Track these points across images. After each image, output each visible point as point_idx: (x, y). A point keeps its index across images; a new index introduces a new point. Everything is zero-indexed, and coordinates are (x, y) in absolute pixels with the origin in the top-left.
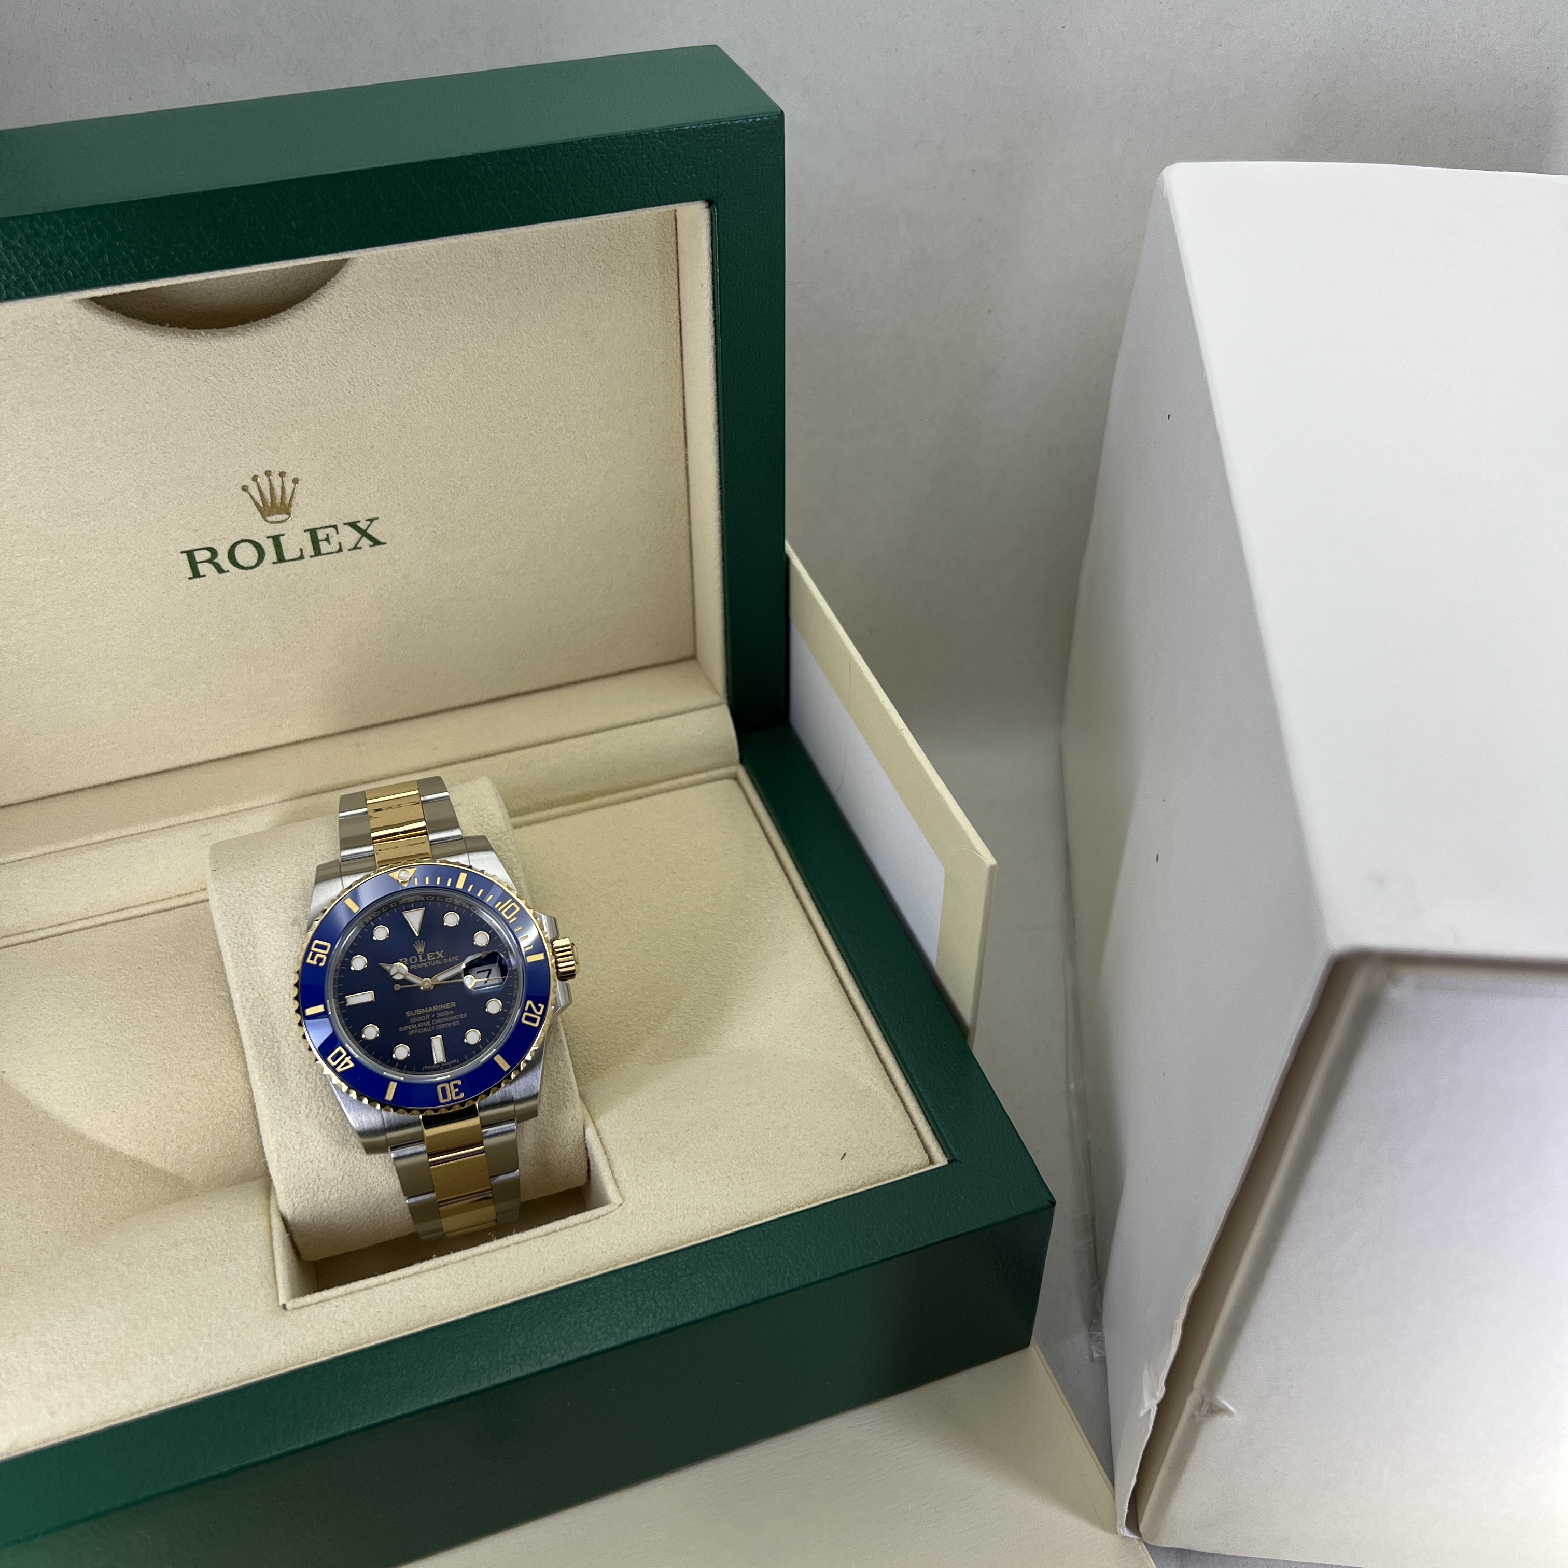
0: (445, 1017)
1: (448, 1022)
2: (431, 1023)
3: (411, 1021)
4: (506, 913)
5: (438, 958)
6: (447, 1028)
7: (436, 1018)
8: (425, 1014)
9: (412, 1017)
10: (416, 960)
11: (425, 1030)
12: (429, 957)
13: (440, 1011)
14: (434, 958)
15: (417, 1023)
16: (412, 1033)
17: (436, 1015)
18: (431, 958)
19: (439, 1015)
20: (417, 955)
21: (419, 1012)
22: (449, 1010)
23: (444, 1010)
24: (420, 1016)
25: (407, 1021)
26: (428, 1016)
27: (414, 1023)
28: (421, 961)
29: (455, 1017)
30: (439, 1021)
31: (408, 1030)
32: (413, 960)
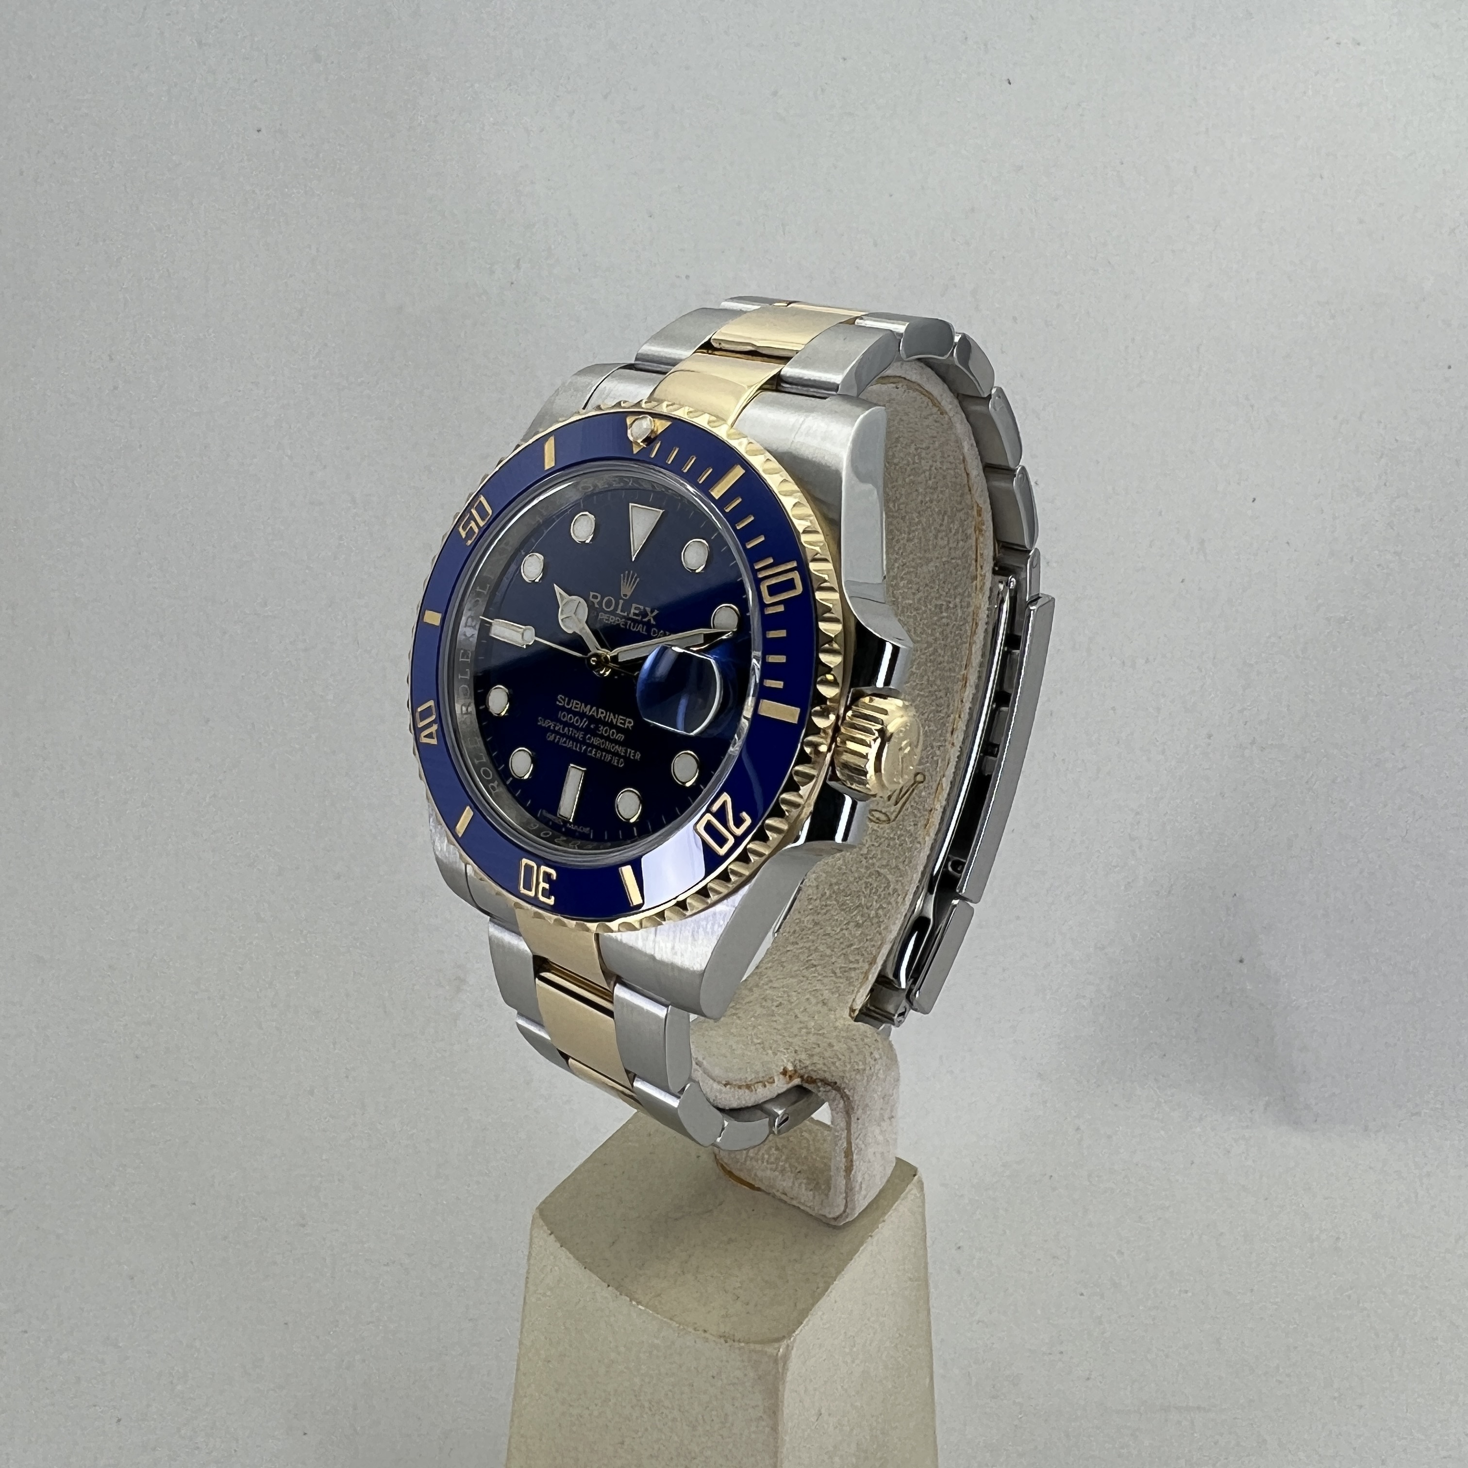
0: (608, 738)
1: (608, 752)
2: (584, 738)
3: (561, 715)
4: (769, 588)
5: (646, 620)
6: (600, 761)
7: (594, 733)
8: (582, 715)
9: (563, 708)
10: (612, 608)
11: (570, 744)
12: (633, 611)
13: (605, 724)
14: (639, 618)
15: (566, 724)
16: (551, 737)
17: (597, 728)
18: (635, 614)
19: (602, 729)
20: (618, 598)
21: (576, 705)
22: (620, 730)
23: (611, 725)
24: (575, 714)
25: (552, 713)
26: (584, 723)
27: (561, 722)
28: (619, 612)
29: (620, 750)
30: (596, 741)
31: (548, 729)
32: (609, 604)
